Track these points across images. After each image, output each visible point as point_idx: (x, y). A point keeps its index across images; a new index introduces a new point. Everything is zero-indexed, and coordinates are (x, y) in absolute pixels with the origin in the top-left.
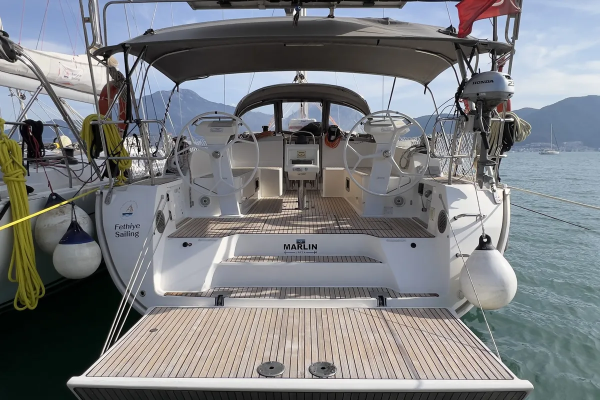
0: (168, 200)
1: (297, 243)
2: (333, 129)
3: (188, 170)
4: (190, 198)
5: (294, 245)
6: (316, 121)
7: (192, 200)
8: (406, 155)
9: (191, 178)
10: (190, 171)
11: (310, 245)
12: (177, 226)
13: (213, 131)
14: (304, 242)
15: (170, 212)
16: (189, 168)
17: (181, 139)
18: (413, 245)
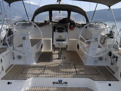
0: (2, 62)
1: (59, 81)
2: (72, 22)
3: (12, 44)
4: (13, 56)
5: (57, 82)
6: (65, 17)
7: (14, 57)
8: (103, 38)
9: (13, 48)
10: (13, 45)
11: (64, 82)
12: (6, 71)
13: (23, 28)
14: (62, 81)
15: (2, 67)
16: (13, 43)
17: (10, 30)
18: (110, 85)
